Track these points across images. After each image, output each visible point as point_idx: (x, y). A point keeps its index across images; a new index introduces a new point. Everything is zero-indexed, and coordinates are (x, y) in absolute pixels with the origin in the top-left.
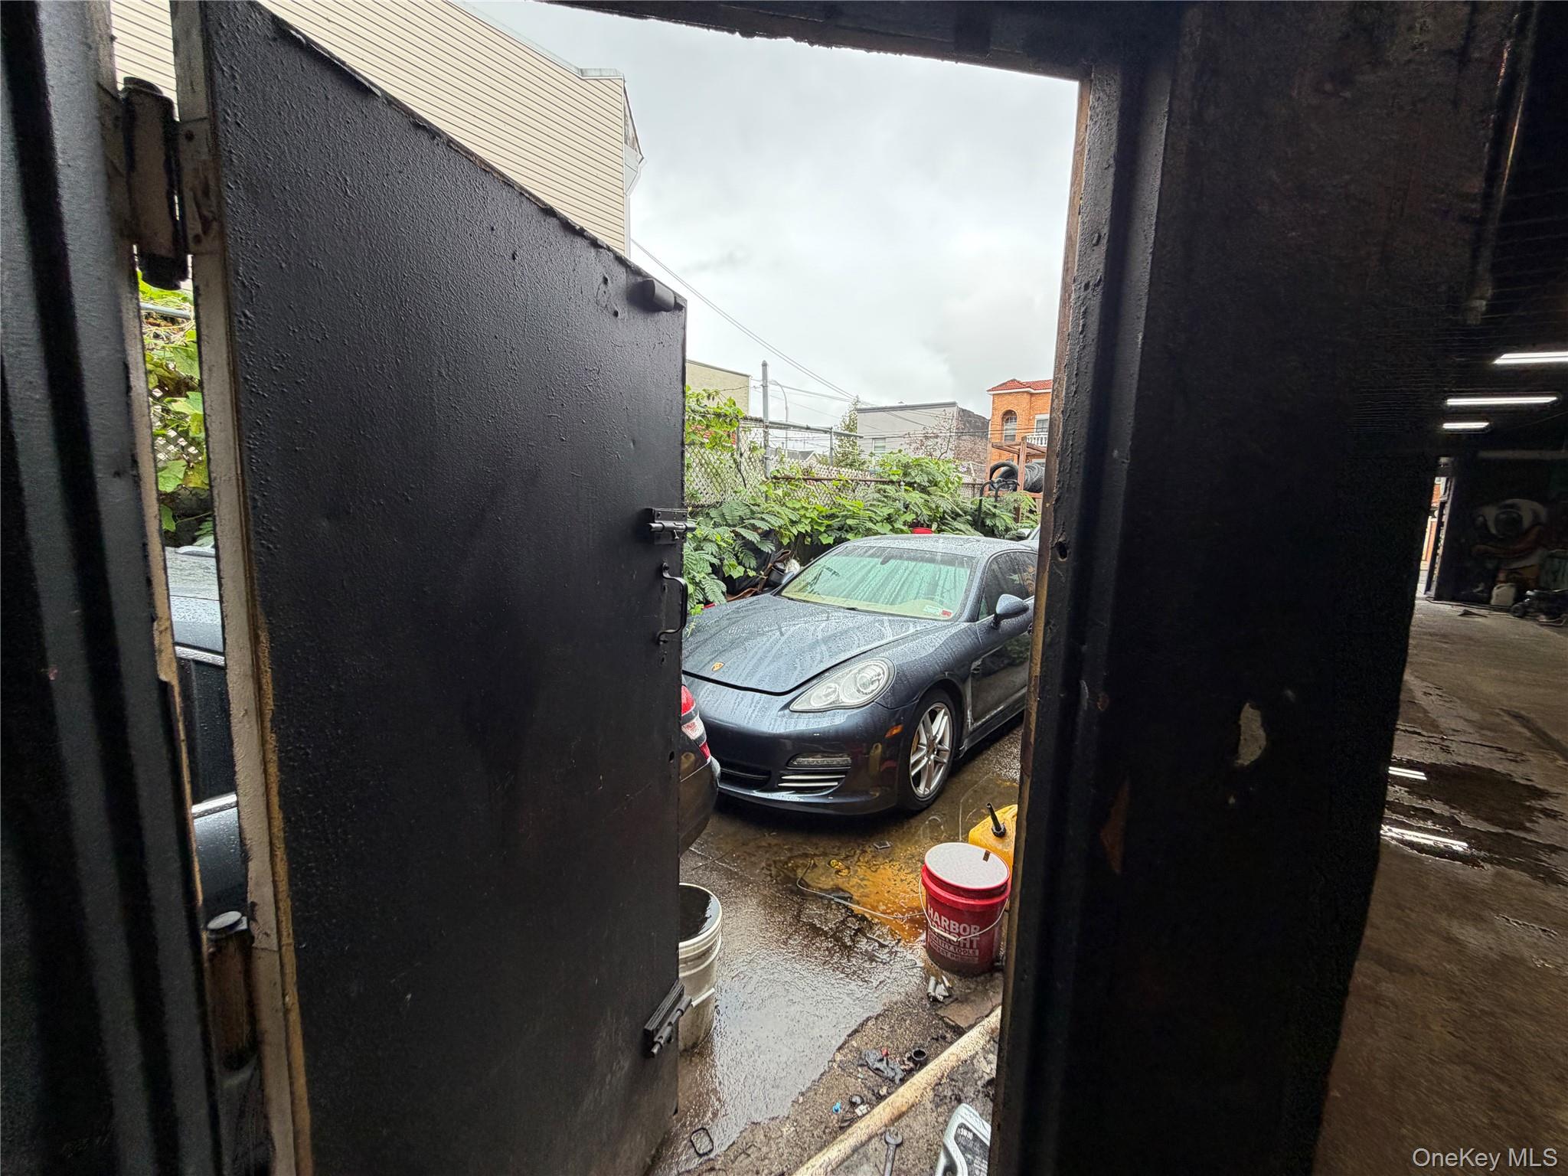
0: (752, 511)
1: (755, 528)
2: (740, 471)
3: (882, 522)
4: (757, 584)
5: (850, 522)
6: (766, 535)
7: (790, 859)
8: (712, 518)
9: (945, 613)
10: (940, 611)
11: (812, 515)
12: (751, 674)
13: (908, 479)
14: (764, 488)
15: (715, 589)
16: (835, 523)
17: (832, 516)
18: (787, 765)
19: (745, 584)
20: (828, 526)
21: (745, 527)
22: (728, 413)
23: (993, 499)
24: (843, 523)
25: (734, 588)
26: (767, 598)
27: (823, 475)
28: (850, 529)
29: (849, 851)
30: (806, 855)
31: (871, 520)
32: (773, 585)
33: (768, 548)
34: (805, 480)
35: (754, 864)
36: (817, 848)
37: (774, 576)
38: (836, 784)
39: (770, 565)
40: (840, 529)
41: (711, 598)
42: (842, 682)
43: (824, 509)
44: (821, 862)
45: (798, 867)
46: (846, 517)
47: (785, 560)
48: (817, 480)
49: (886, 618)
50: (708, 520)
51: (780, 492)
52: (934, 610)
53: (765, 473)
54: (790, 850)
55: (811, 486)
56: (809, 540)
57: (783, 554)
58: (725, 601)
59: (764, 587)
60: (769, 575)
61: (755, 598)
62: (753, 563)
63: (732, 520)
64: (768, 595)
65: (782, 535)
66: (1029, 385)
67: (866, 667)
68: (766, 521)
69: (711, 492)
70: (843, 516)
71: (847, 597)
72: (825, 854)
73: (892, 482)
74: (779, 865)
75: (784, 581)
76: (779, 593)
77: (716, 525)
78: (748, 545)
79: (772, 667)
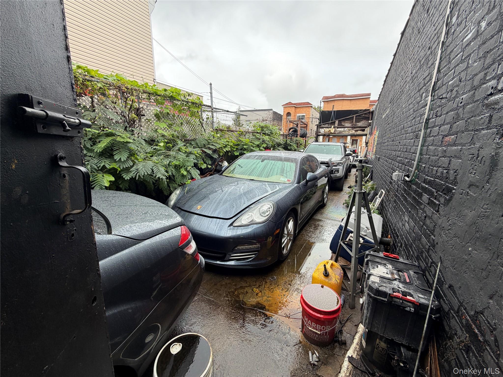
0: (208, 142)
1: (209, 148)
2: (203, 126)
3: (256, 147)
4: (212, 170)
5: (245, 147)
6: (215, 151)
7: (236, 290)
8: (193, 145)
9: (288, 180)
10: (286, 179)
11: (231, 144)
12: (215, 210)
13: (263, 132)
14: (213, 133)
15: (195, 173)
16: (239, 147)
17: (238, 145)
18: (233, 250)
19: (207, 171)
20: (237, 148)
21: (206, 148)
22: (197, 103)
23: (290, 140)
24: (242, 147)
25: (203, 173)
26: (216, 176)
27: (234, 129)
28: (245, 149)
29: (260, 283)
30: (242, 287)
31: (252, 146)
32: (219, 171)
33: (216, 156)
34: (228, 131)
35: (220, 295)
36: (246, 283)
37: (218, 168)
38: (254, 256)
39: (216, 163)
40: (241, 149)
41: (194, 177)
42: (255, 212)
43: (234, 142)
44: (249, 290)
45: (239, 294)
46: (243, 145)
47: (222, 162)
48: (232, 131)
49: (267, 183)
50: (191, 146)
51: (219, 135)
52: (283, 179)
53: (213, 127)
54: (235, 285)
55: (230, 133)
56: (230, 153)
57: (221, 159)
58: (200, 178)
59: (214, 172)
60: (216, 167)
61: (212, 176)
62: (210, 162)
63: (201, 145)
64: (217, 175)
65: (220, 152)
66: (295, 104)
67: (263, 205)
68: (214, 146)
69: (192, 134)
70: (242, 145)
71: (249, 175)
72: (250, 286)
73: (258, 133)
74: (231, 294)
75: (223, 169)
76: (221, 174)
77: (194, 148)
78: (208, 156)
79: (223, 207)
